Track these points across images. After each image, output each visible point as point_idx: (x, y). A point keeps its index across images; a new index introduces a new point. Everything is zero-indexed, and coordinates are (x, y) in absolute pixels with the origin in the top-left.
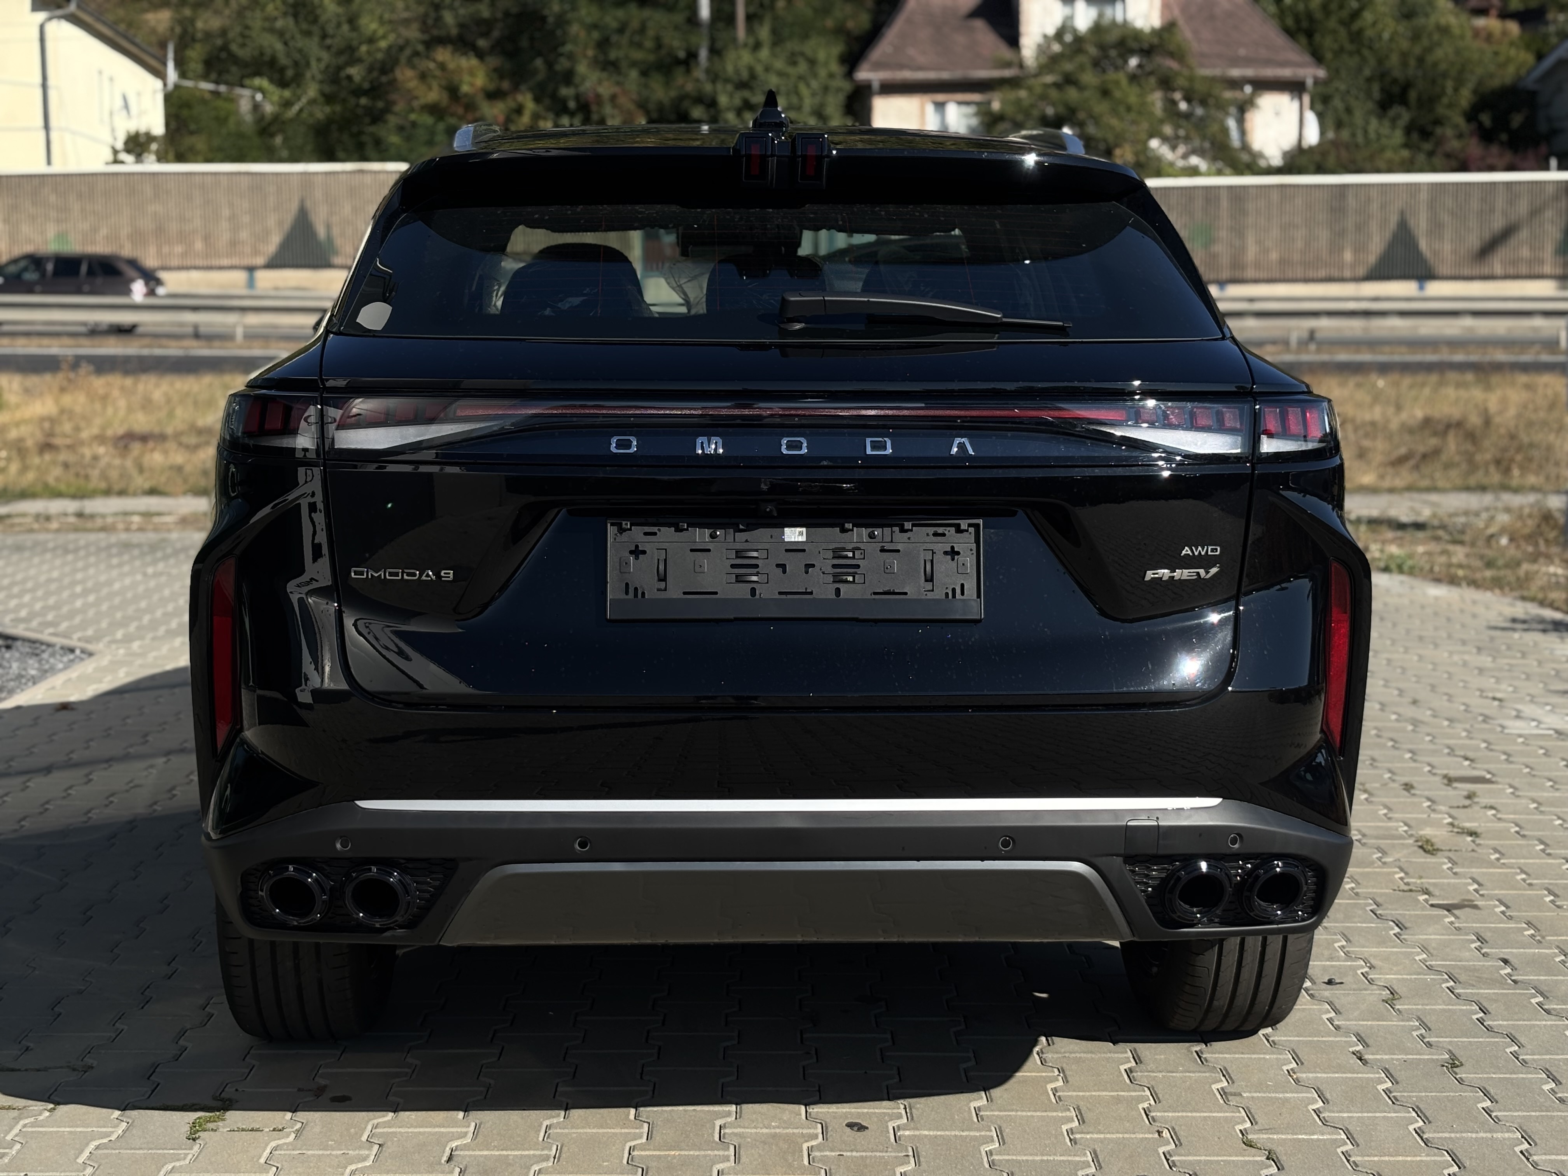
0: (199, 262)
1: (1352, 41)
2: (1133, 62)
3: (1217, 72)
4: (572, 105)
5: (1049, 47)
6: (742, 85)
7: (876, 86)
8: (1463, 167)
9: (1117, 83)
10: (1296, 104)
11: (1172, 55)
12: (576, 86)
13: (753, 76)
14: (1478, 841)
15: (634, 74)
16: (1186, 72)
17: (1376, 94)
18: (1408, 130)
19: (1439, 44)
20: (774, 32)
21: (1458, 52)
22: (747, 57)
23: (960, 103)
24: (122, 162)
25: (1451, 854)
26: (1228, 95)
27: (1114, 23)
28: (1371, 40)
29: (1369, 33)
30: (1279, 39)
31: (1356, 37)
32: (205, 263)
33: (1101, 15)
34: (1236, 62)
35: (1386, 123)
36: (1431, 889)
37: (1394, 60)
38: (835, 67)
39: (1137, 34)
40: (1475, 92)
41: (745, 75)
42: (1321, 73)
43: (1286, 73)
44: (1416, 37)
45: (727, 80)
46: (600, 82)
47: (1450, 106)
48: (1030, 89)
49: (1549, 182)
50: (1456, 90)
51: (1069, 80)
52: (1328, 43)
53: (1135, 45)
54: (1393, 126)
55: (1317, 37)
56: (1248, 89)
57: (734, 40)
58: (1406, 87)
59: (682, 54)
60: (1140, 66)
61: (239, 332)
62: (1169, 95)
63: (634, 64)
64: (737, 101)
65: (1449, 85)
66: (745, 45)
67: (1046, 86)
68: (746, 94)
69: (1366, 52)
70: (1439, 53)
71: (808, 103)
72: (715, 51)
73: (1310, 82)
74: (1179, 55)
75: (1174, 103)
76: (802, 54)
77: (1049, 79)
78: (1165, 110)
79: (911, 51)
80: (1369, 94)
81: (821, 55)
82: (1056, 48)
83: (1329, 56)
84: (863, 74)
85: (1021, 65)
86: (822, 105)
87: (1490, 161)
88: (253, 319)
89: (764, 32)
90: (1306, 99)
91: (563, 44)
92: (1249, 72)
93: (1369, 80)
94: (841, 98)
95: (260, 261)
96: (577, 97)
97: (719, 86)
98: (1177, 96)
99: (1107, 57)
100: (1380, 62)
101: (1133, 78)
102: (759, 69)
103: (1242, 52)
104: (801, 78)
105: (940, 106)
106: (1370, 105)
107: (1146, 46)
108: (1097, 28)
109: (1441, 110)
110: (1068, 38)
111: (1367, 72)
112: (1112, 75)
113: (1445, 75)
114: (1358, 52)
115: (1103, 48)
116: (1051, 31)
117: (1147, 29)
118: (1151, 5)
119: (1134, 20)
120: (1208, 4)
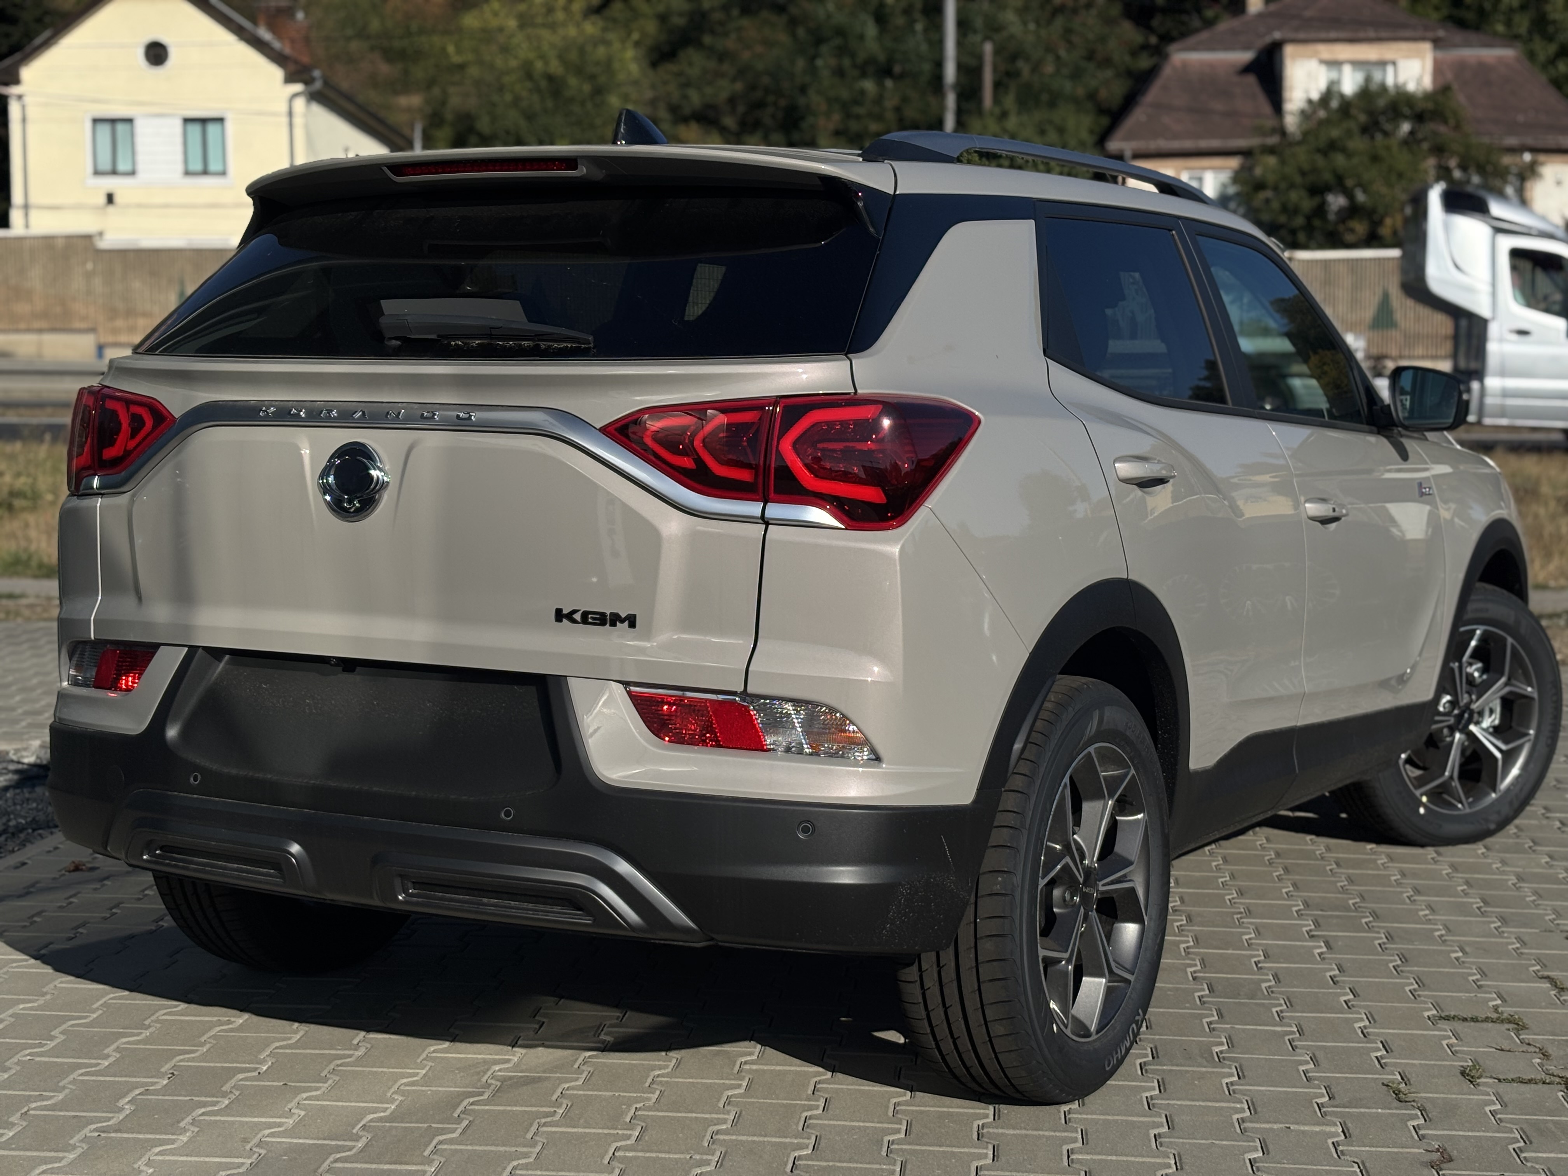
2: (1406, 127)
5: (1314, 112)
9: (1388, 148)
11: (1447, 121)
16: (1460, 138)
20: (1021, 99)
22: (993, 127)
23: (1219, 168)
26: (1507, 161)
27: (1383, 88)
30: (1560, 106)
33: (1368, 79)
34: (1513, 130)
39: (1409, 98)
51: (1335, 146)
53: (1406, 111)
56: (1528, 156)
57: (981, 108)
60: (1412, 133)
62: (1443, 162)
66: (992, 115)
74: (1453, 121)
75: (1448, 171)
76: (1052, 123)
77: (1313, 145)
79: (1165, 119)
81: (1071, 124)
82: (1322, 114)
84: (1113, 145)
85: (1284, 133)
89: (1011, 101)
92: (1528, 139)
98: (1452, 162)
99: (1375, 123)
101: (1404, 145)
103: (1521, 118)
107: (1419, 111)
108: (1365, 93)
110: (1334, 104)
112: (1381, 141)
115: (1370, 113)
116: (1315, 96)
117: (1420, 94)
118: (1423, 68)
119: (1405, 84)
120: (1482, 68)
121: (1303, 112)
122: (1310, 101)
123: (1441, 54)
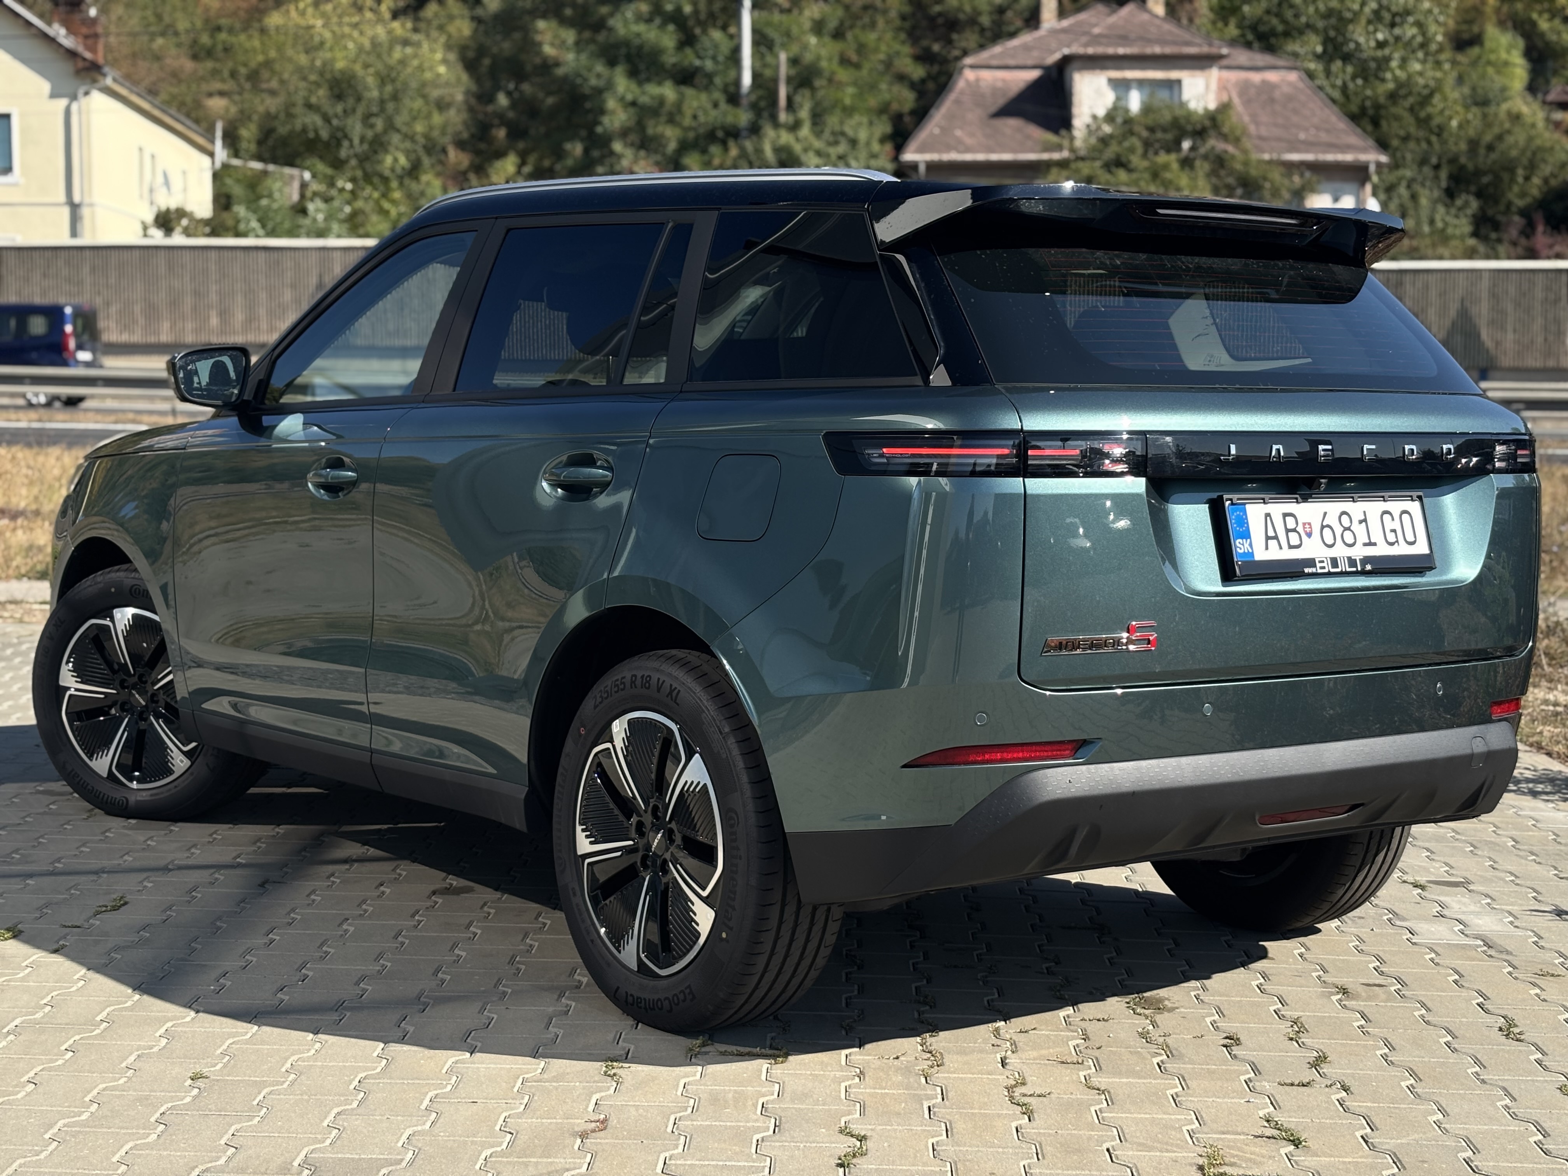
0: (214, 338)
1: (1419, 128)
3: (1275, 156)
5: (1099, 128)
8: (1532, 254)
9: (1169, 165)
10: (1356, 191)
11: (1225, 137)
13: (791, 155)
16: (1240, 155)
17: (1444, 184)
18: (1476, 219)
19: (1510, 132)
20: (815, 111)
21: (1529, 140)
22: (785, 138)
24: (152, 237)
27: (1167, 107)
28: (1439, 126)
29: (1438, 120)
30: (1341, 124)
31: (1424, 122)
32: (220, 339)
33: (1151, 99)
34: (1295, 146)
35: (1454, 211)
37: (1463, 147)
38: (880, 147)
39: (1190, 114)
41: (784, 154)
42: (1384, 159)
43: (1348, 157)
44: (1486, 125)
48: (1078, 171)
50: (1527, 178)
52: (1394, 130)
53: (1189, 128)
54: (1461, 216)
55: (1384, 124)
56: (1308, 174)
57: (775, 117)
58: (1475, 173)
60: (1193, 149)
65: (1520, 172)
66: (785, 124)
67: (1094, 168)
69: (1434, 139)
70: (1510, 141)
73: (1372, 168)
74: (1234, 138)
76: (843, 134)
79: (958, 133)
80: (1436, 180)
81: (863, 135)
82: (1107, 129)
83: (1395, 143)
84: (908, 156)
85: (1072, 150)
87: (1558, 249)
89: (804, 112)
90: (1369, 185)
92: (1309, 157)
93: (1437, 167)
98: (1232, 180)
99: (1157, 139)
100: (1447, 150)
101: (1186, 161)
102: (798, 148)
103: (1302, 136)
104: (841, 157)
106: (1436, 194)
107: (1198, 127)
108: (1148, 111)
110: (1119, 120)
111: (1434, 160)
112: (1163, 158)
113: (1515, 163)
114: (1426, 138)
115: (1152, 129)
116: (1101, 112)
117: (1201, 111)
118: (1207, 87)
119: (1188, 101)
120: (1267, 87)
121: (1088, 126)
122: (1095, 117)
123: (1226, 74)
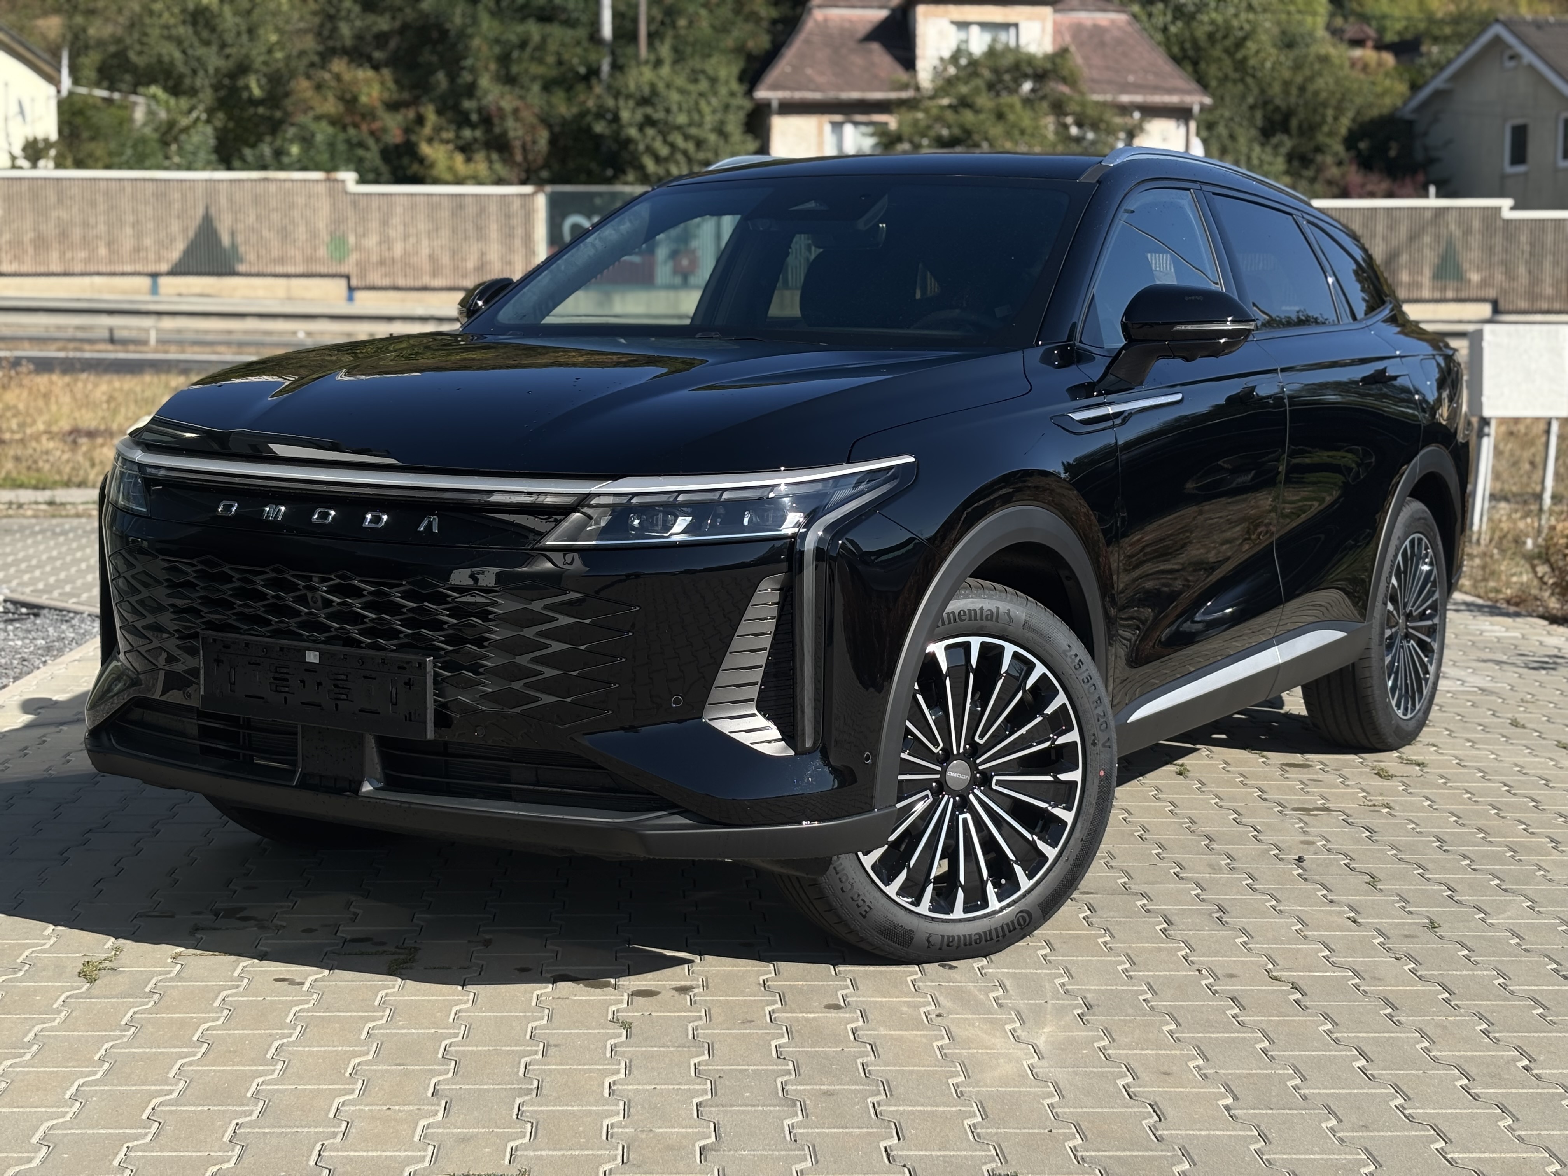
0: (103, 269)
1: (1236, 70)
2: (1027, 86)
3: (1109, 98)
4: (474, 117)
5: (945, 69)
6: (644, 101)
7: (775, 104)
8: (1345, 194)
9: (1012, 106)
10: (1182, 130)
11: (1064, 80)
12: (479, 100)
13: (654, 92)
14: (1425, 770)
15: (536, 88)
16: (1077, 97)
17: (1259, 121)
18: (1290, 158)
19: (1320, 74)
20: (675, 50)
21: (1338, 82)
22: (648, 74)
23: (856, 124)
24: (21, 168)
25: (1404, 779)
26: (1118, 120)
27: (1007, 48)
28: (1254, 68)
29: (1252, 62)
30: (1167, 67)
31: (1241, 65)
32: (108, 269)
33: (994, 40)
34: (1125, 88)
35: (1269, 149)
36: (1392, 804)
37: (1276, 89)
38: (735, 86)
39: (1030, 59)
40: (1354, 120)
41: (647, 91)
42: (1208, 101)
43: (1173, 99)
44: (1297, 67)
45: (629, 97)
46: (502, 96)
47: (1331, 134)
48: (926, 111)
49: (1428, 208)
50: (1336, 119)
51: (964, 103)
52: (1213, 71)
53: (1029, 71)
54: (1276, 154)
55: (1203, 65)
56: (1137, 115)
57: (636, 56)
58: (1288, 115)
59: (582, 70)
60: (1033, 90)
61: (153, 337)
62: (1062, 119)
63: (534, 79)
64: (639, 116)
65: (1330, 112)
66: (647, 62)
67: (942, 108)
68: (649, 110)
69: (1249, 80)
70: (1320, 83)
71: (710, 120)
72: (616, 67)
73: (1196, 109)
74: (1070, 80)
75: (1066, 127)
76: (703, 72)
77: (945, 101)
78: (1057, 133)
79: (809, 71)
80: (1251, 120)
81: (723, 73)
82: (952, 70)
83: (1214, 83)
84: (761, 94)
85: (918, 89)
86: (722, 123)
87: (1370, 187)
88: (168, 323)
89: (665, 50)
90: (1193, 125)
91: (465, 58)
92: (1138, 99)
93: (1252, 108)
94: (742, 115)
95: (164, 267)
96: (480, 111)
97: (621, 102)
98: (1069, 120)
99: (1000, 81)
100: (1263, 91)
101: (1027, 102)
102: (661, 86)
103: (1131, 79)
104: (701, 95)
105: (837, 127)
106: (1253, 132)
107: (1040, 71)
108: (991, 52)
109: (1321, 138)
110: (963, 61)
111: (1251, 100)
112: (1006, 99)
113: (1325, 105)
114: (1242, 80)
115: (996, 71)
116: (947, 54)
117: (1040, 55)
118: (1043, 30)
119: (1027, 44)
120: (1097, 31)
121: (935, 69)
122: (942, 59)
123: (1060, 17)
